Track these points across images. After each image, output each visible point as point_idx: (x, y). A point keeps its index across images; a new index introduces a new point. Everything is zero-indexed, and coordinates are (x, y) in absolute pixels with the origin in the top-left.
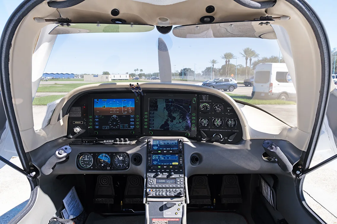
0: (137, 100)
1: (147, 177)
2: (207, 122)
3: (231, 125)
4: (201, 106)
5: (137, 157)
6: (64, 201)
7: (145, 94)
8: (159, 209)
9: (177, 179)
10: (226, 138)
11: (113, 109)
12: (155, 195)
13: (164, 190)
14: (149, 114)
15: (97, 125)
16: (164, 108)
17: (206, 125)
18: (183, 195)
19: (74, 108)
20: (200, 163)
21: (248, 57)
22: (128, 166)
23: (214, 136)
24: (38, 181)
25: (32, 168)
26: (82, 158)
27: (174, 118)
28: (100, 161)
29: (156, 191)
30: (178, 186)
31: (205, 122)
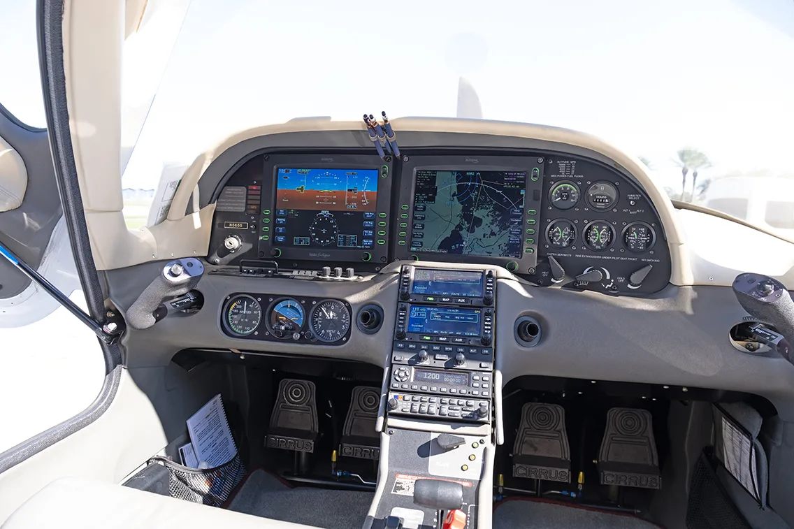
0: (385, 173)
1: (393, 362)
2: (569, 235)
3: (637, 244)
4: (555, 189)
5: (371, 313)
6: (189, 422)
7: (406, 159)
8: (416, 451)
9: (474, 373)
10: (621, 280)
11: (323, 194)
12: (408, 410)
13: (435, 399)
14: (411, 209)
15: (281, 235)
16: (454, 195)
17: (565, 244)
18: (485, 419)
19: (229, 190)
20: (541, 341)
21: (687, 167)
22: (348, 335)
23: (585, 272)
24: (125, 352)
25: (110, 315)
26: (235, 308)
27: (478, 222)
28: (277, 320)
29: (413, 400)
30: (474, 393)
31: (561, 234)
